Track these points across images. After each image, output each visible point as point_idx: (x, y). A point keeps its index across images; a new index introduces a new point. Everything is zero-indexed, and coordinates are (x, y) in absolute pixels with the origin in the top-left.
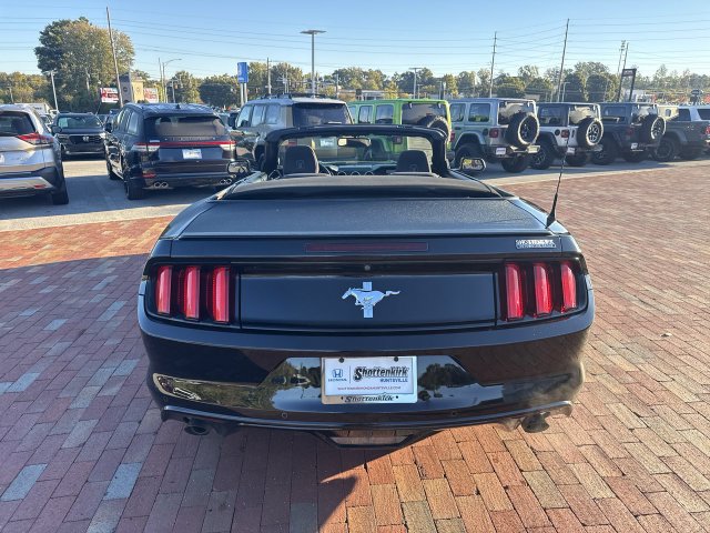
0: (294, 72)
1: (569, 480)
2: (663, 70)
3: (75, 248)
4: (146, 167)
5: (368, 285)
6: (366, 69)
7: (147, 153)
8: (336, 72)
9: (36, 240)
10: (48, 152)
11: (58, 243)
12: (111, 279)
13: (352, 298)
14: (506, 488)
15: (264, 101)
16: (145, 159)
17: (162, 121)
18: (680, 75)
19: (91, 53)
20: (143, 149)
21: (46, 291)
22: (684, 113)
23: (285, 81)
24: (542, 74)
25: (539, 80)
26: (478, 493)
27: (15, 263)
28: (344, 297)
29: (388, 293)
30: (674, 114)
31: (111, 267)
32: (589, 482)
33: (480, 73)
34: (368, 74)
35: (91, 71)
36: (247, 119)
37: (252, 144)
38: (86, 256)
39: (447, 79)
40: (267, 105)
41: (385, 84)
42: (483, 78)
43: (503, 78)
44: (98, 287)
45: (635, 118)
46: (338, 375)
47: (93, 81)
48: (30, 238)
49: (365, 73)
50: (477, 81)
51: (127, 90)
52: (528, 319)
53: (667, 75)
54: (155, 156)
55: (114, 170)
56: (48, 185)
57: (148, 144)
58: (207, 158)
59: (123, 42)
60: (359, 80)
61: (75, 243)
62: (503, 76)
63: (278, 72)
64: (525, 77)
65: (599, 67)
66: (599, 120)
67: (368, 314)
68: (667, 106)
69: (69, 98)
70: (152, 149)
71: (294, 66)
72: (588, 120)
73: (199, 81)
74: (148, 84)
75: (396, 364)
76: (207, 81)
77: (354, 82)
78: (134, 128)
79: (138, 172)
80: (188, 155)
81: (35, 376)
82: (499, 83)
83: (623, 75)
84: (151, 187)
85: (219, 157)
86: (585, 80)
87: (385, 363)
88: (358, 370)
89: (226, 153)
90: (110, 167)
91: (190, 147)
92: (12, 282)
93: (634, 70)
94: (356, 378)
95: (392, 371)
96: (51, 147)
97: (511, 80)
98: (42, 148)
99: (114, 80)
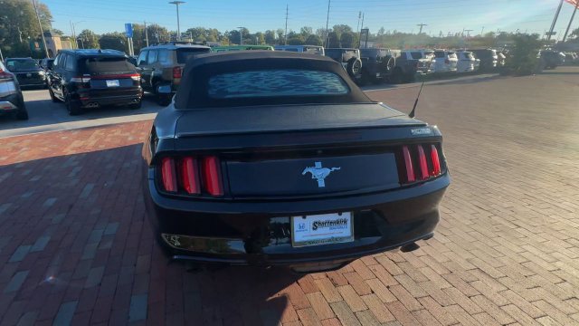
0: (161, 30)
1: (423, 279)
2: (382, 30)
3: (46, 149)
4: (82, 92)
5: (318, 164)
6: (207, 29)
7: (82, 83)
8: (189, 30)
9: (15, 145)
10: (11, 84)
11: (31, 146)
12: (79, 169)
13: (309, 174)
14: (388, 287)
15: (155, 47)
16: (80, 87)
17: (90, 61)
18: (392, 33)
19: (20, 16)
20: (79, 80)
21: (34, 179)
22: (403, 55)
23: (157, 36)
24: (314, 32)
25: (313, 36)
26: (373, 292)
27: (4, 161)
28: (304, 173)
29: (333, 169)
30: (399, 55)
31: (75, 161)
32: (433, 278)
33: (278, 31)
34: (209, 32)
35: (22, 30)
36: (144, 59)
37: (150, 76)
38: (55, 154)
39: (258, 34)
40: (158, 50)
41: (220, 38)
42: (280, 34)
43: (292, 35)
44: (72, 174)
45: (378, 58)
46: (301, 227)
47: (24, 37)
48: (9, 144)
49: (207, 31)
50: (276, 36)
51: (51, 43)
52: (418, 181)
53: (385, 33)
54: (87, 85)
55: (57, 96)
56: (14, 107)
57: (82, 77)
58: (123, 86)
59: (43, 9)
60: (204, 36)
61: (44, 146)
62: (291, 33)
63: (152, 30)
64: (304, 34)
66: (359, 59)
67: (322, 184)
68: (394, 51)
69: (8, 48)
70: (85, 80)
71: (162, 26)
72: (354, 59)
73: (98, 36)
74: (64, 39)
75: (340, 217)
76: (104, 36)
77: (201, 37)
78: (70, 66)
79: (76, 96)
80: (110, 84)
81: (48, 239)
82: (290, 37)
83: (362, 33)
84: (87, 107)
85: (131, 85)
86: (340, 35)
87: (333, 217)
88: (315, 224)
89: (135, 83)
90: (52, 94)
91: (111, 78)
92: (7, 175)
93: (368, 30)
94: (314, 229)
95: (337, 222)
96: (13, 80)
97: (297, 36)
98: (7, 81)
99: (41, 36)
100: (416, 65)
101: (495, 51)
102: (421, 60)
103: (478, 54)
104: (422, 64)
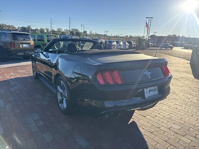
2: (91, 32)
22: (106, 42)
24: (63, 30)
25: (63, 32)
26: (156, 116)
28: (144, 74)
33: (46, 29)
39: (37, 30)
46: (146, 92)
50: (45, 31)
62: (53, 30)
64: (59, 31)
65: (77, 30)
67: (149, 77)
75: (155, 88)
82: (53, 32)
86: (75, 33)
94: (149, 92)
95: (154, 90)
97: (55, 31)
100: (111, 46)
101: (132, 41)
102: (113, 44)
103: (128, 42)
104: (113, 45)
